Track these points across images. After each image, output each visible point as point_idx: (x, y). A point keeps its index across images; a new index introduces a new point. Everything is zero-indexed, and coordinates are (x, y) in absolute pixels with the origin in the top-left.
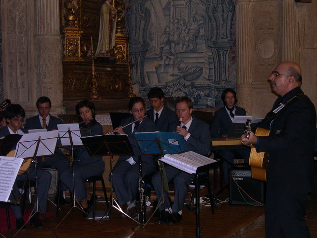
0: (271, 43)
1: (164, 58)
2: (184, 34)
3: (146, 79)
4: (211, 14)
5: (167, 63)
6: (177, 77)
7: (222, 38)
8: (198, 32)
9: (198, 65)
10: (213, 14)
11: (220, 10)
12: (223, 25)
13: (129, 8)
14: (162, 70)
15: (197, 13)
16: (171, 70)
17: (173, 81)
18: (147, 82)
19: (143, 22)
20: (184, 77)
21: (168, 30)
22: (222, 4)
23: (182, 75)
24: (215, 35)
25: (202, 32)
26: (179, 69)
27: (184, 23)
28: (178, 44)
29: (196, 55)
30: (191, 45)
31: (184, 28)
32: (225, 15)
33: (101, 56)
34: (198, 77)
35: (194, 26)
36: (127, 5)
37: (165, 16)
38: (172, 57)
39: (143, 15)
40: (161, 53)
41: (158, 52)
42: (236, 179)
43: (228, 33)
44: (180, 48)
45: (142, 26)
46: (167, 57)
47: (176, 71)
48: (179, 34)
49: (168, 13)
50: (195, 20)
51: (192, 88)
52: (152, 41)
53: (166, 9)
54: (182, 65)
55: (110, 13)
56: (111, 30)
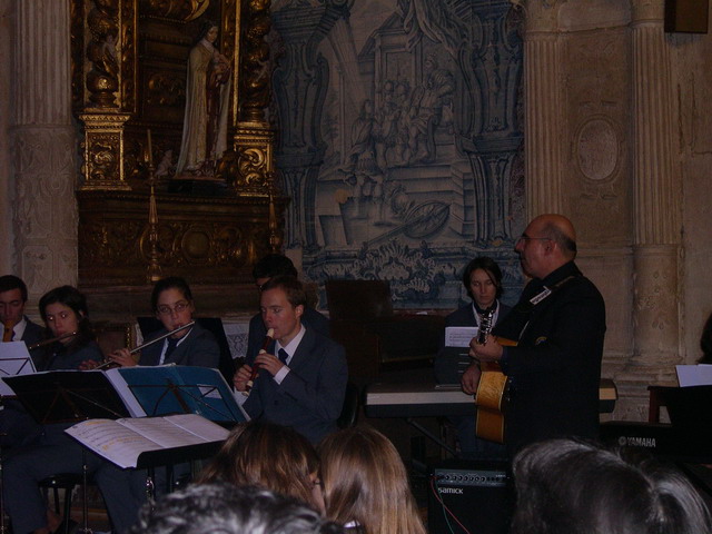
0: (609, 140)
1: (361, 180)
2: (406, 120)
3: (319, 233)
4: (469, 69)
5: (367, 193)
6: (388, 230)
7: (496, 129)
8: (440, 115)
9: (440, 199)
10: (474, 66)
11: (490, 57)
12: (496, 94)
13: (279, 57)
14: (355, 213)
15: (435, 67)
16: (375, 212)
17: (379, 240)
18: (321, 242)
19: (312, 90)
20: (407, 230)
21: (368, 109)
22: (495, 41)
23: (401, 223)
24: (478, 122)
25: (447, 115)
26: (395, 208)
27: (406, 93)
28: (393, 145)
29: (432, 173)
30: (422, 147)
31: (406, 104)
32: (502, 68)
33: (188, 176)
34: (437, 230)
35: (429, 101)
36: (275, 49)
37: (363, 74)
38: (378, 179)
39: (313, 73)
40: (354, 167)
42: (446, 491)
43: (510, 114)
44: (397, 156)
45: (310, 104)
46: (368, 179)
47: (388, 215)
48: (396, 121)
49: (369, 67)
51: (424, 257)
52: (332, 137)
53: (366, 56)
54: (402, 199)
55: (210, 71)
56: (214, 113)
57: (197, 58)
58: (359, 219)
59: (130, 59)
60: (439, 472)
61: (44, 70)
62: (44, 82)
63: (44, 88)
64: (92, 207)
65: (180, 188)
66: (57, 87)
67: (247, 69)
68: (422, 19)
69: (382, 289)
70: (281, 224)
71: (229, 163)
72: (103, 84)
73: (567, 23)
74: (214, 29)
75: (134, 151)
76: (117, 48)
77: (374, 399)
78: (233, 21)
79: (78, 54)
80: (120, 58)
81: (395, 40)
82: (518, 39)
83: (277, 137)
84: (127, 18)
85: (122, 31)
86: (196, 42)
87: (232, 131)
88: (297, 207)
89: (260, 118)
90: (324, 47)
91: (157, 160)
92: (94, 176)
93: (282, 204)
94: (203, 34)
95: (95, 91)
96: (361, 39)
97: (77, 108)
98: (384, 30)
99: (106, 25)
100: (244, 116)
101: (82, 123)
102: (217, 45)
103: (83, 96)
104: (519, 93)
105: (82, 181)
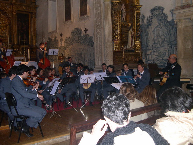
0: (190, 43)
1: (153, 49)
2: (160, 40)
4: (169, 33)
5: (154, 51)
6: (157, 56)
7: (173, 41)
8: (165, 40)
9: (165, 52)
11: (172, 31)
12: (173, 36)
13: (141, 32)
14: (152, 54)
15: (164, 32)
16: (155, 54)
17: (156, 58)
18: (148, 58)
19: (146, 36)
20: (160, 56)
21: (154, 39)
22: (173, 28)
23: (159, 55)
24: (170, 40)
26: (158, 53)
27: (160, 36)
28: (158, 44)
29: (164, 48)
30: (162, 44)
31: (160, 38)
32: (174, 33)
33: (128, 49)
34: (164, 56)
35: (163, 37)
36: (141, 31)
37: (153, 34)
38: (156, 49)
39: (146, 34)
41: (151, 47)
43: (175, 39)
44: (159, 46)
45: (146, 38)
46: (154, 49)
47: (157, 54)
48: (158, 41)
49: (154, 33)
50: (164, 35)
51: (163, 60)
52: (149, 43)
53: (154, 31)
54: (159, 52)
55: (131, 34)
56: (132, 40)
57: (129, 32)
58: (153, 55)
61: (108, 35)
63: (108, 37)
64: (115, 53)
65: (127, 51)
66: (110, 37)
67: (137, 34)
68: (162, 26)
69: (156, 65)
70: (142, 56)
71: (134, 47)
72: (116, 36)
73: (183, 25)
74: (132, 28)
75: (121, 46)
76: (118, 31)
77: (155, 80)
78: (135, 27)
79: (113, 32)
80: (119, 33)
81: (158, 29)
82: (176, 28)
83: (141, 43)
84: (120, 27)
85: (119, 29)
86: (129, 30)
87: (135, 43)
88: (144, 53)
89: (139, 40)
90: (148, 30)
91: (124, 47)
92: (115, 49)
93: (142, 53)
94: (130, 29)
95: (115, 37)
96: (153, 29)
97: (113, 40)
98: (156, 27)
99: (117, 28)
100: (136, 40)
101: (114, 42)
102: (132, 30)
103: (114, 38)
104: (176, 36)
105: (114, 50)
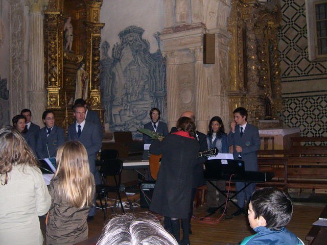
0: (189, 93)
1: (124, 105)
2: (136, 88)
3: (113, 119)
4: (152, 75)
5: (126, 108)
6: (132, 118)
7: (159, 90)
8: (145, 87)
9: (145, 109)
10: (154, 74)
11: (157, 71)
12: (159, 81)
13: (102, 72)
14: (123, 113)
15: (143, 74)
16: (128, 113)
17: (129, 121)
18: (114, 121)
19: (111, 81)
20: (136, 118)
21: (126, 86)
23: (135, 116)
24: (154, 88)
25: (147, 87)
26: (133, 112)
27: (136, 81)
28: (132, 95)
29: (143, 103)
30: (140, 95)
31: (136, 84)
32: (161, 75)
34: (144, 118)
35: (142, 83)
36: (101, 70)
37: (124, 76)
38: (129, 104)
39: (111, 76)
40: (122, 101)
41: (120, 101)
42: (145, 189)
43: (163, 86)
44: (134, 98)
45: (110, 84)
46: (126, 104)
47: (131, 114)
48: (133, 88)
49: (126, 75)
50: (142, 79)
51: (141, 125)
52: (116, 93)
53: (125, 72)
54: (135, 109)
55: (82, 76)
56: (84, 87)
57: (79, 73)
58: (124, 115)
59: (61, 73)
60: (143, 184)
61: (37, 76)
62: (37, 79)
63: (37, 81)
66: (40, 80)
67: (94, 76)
68: (140, 62)
69: (129, 134)
70: (103, 117)
71: (89, 101)
72: (53, 80)
73: (178, 62)
74: (84, 65)
75: (62, 97)
76: (57, 70)
77: (125, 164)
78: (89, 63)
79: (47, 71)
80: (58, 73)
81: (133, 67)
82: (165, 66)
83: (102, 93)
84: (60, 62)
85: (58, 66)
86: (79, 68)
87: (89, 93)
88: (107, 112)
89: (97, 89)
90: (114, 70)
91: (69, 100)
92: (51, 104)
93: (103, 112)
94: (80, 66)
95: (51, 82)
96: (124, 67)
97: (46, 86)
98: (130, 65)
99: (54, 64)
100: (93, 88)
101: (47, 90)
102: (85, 69)
103: (48, 83)
104: (165, 81)
105: (48, 106)
